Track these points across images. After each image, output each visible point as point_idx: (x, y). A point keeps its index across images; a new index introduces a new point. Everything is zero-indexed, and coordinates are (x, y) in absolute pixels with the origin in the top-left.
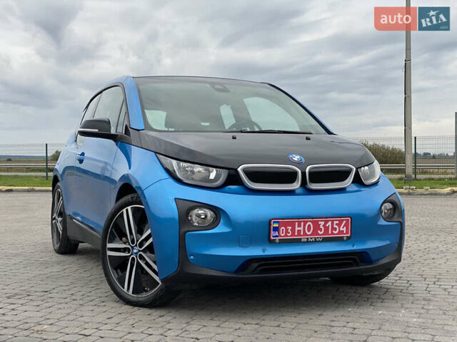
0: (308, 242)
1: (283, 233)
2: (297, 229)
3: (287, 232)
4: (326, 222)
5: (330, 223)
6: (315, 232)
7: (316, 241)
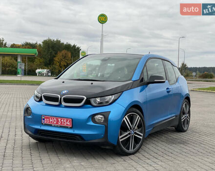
0: (54, 126)
1: (46, 121)
2: (51, 120)
3: (47, 121)
4: (61, 119)
5: (63, 120)
6: (57, 123)
7: (57, 127)
